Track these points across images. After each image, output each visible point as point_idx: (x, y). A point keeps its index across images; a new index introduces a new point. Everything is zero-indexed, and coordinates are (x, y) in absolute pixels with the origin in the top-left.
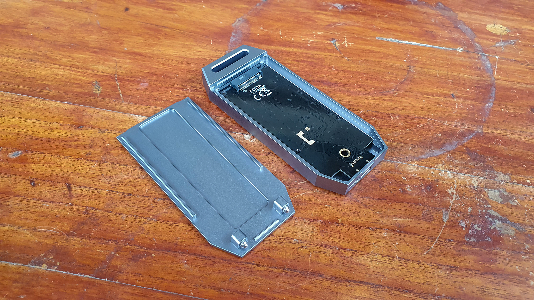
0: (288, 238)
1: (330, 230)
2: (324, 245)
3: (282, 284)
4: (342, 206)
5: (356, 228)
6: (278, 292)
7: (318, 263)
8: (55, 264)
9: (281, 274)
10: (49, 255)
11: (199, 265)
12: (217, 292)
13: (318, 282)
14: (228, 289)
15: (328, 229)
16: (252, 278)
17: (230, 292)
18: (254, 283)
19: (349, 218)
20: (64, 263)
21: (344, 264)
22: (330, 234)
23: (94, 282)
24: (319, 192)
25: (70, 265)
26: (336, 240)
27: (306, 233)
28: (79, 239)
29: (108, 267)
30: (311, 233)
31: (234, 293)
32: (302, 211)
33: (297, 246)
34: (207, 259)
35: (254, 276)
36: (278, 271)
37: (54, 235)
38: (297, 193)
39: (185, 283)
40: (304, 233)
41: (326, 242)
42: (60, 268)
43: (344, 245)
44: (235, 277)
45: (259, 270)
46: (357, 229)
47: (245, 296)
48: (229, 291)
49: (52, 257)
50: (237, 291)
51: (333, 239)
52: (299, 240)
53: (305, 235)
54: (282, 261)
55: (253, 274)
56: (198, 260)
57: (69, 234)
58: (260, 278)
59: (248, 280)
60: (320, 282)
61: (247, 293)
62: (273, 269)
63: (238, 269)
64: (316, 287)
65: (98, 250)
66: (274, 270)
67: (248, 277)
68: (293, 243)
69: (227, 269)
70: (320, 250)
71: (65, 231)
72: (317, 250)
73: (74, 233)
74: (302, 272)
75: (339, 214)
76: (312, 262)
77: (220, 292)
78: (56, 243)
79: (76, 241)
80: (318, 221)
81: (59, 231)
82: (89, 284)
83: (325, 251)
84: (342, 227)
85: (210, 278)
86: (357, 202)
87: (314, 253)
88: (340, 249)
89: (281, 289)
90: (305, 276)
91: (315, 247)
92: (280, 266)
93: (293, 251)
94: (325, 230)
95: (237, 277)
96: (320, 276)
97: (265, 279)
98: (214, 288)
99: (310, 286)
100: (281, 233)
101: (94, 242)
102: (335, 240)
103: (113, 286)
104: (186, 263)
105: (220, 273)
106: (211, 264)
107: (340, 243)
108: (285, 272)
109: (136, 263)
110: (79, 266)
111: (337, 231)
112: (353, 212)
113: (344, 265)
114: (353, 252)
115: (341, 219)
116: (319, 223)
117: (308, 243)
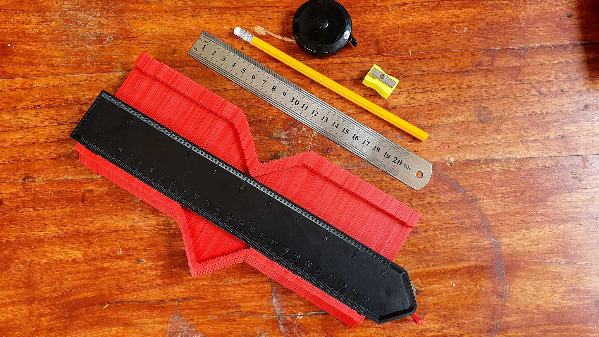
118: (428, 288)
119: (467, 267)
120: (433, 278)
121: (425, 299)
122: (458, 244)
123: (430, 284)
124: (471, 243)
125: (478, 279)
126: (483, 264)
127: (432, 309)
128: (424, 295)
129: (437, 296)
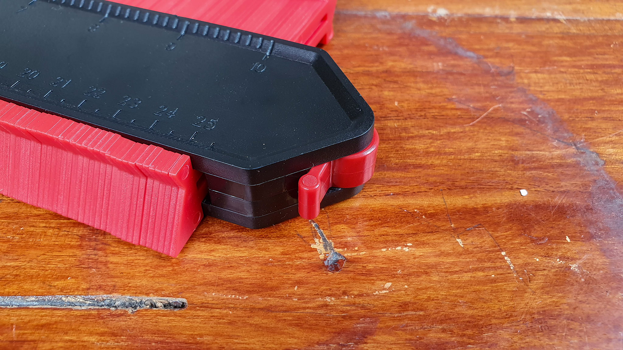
118: (377, 253)
119: (509, 206)
120: (394, 227)
121: (367, 286)
122: (471, 150)
123: (386, 242)
124: (513, 150)
125: (550, 238)
126: (558, 200)
127: (394, 319)
128: (363, 274)
129: (412, 279)
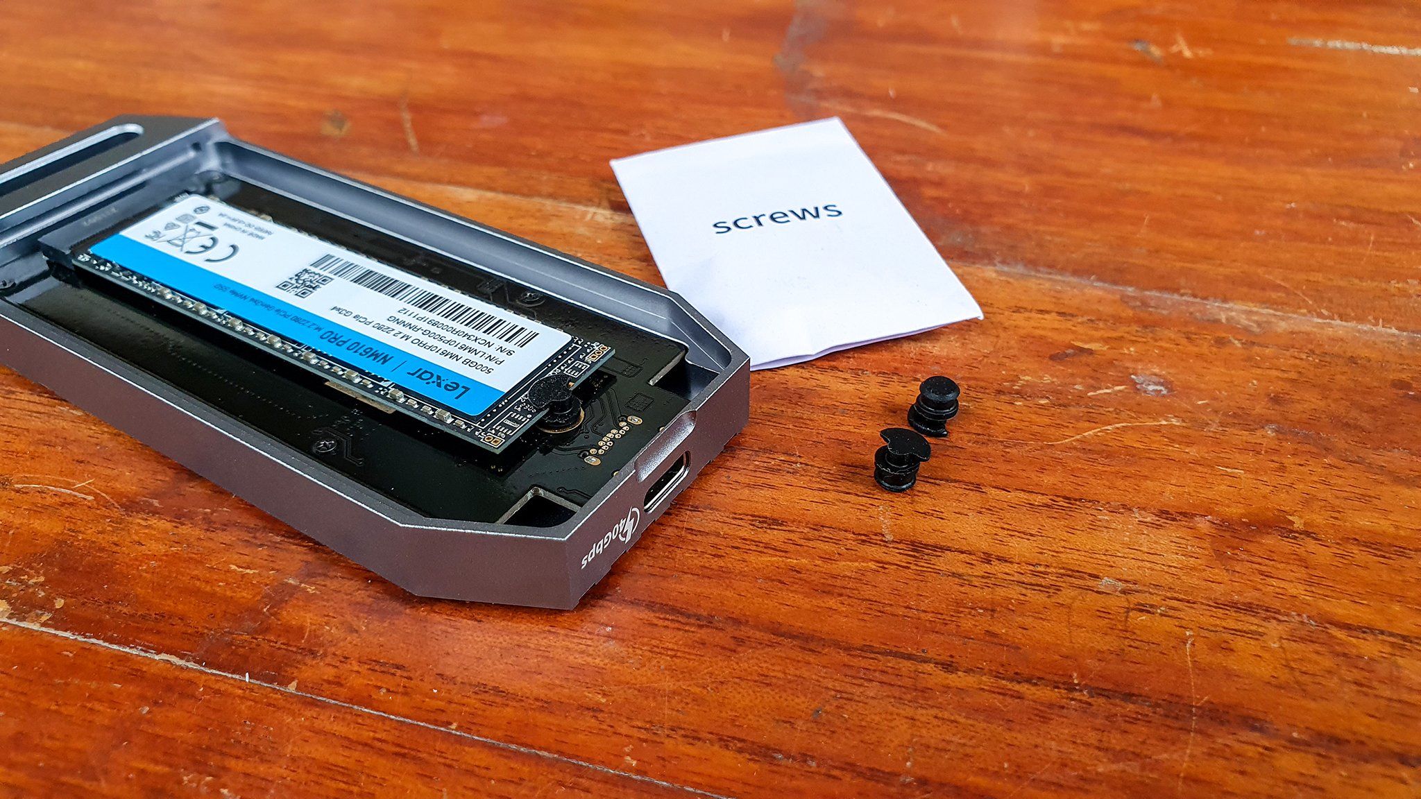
0: (1073, 571)
1: (1260, 554)
2: (1244, 604)
3: (1068, 748)
4: (1290, 473)
5: (1379, 553)
6: (1054, 783)
7: (1229, 674)
8: (46, 605)
9: (1063, 707)
10: (32, 572)
11: (671, 646)
12: (751, 764)
13: (1251, 751)
14: (805, 755)
15: (1251, 547)
16: (922, 714)
17: (818, 766)
18: (933, 735)
19: (1337, 515)
20: (83, 604)
21: (1361, 685)
22: (1264, 568)
23: (190, 682)
24: (1184, 424)
25: (108, 613)
26: (1297, 590)
27: (1151, 558)
28: (168, 525)
29: (266, 630)
30: (1175, 559)
31: (836, 773)
32: (1119, 483)
33: (1120, 602)
34: (707, 626)
35: (932, 707)
36: (1046, 694)
37: (71, 504)
38: (1087, 424)
39: (600, 716)
40: (1145, 557)
41: (1250, 596)
42: (60, 621)
43: (1340, 611)
44: (837, 707)
45: (952, 684)
46: (1387, 555)
47: (893, 790)
48: (814, 764)
49: (42, 579)
50: (850, 767)
51: (1283, 584)
52: (1127, 581)
53: (1149, 565)
54: (1057, 657)
55: (926, 699)
56: (666, 627)
57: (131, 505)
58: (962, 720)
59: (903, 726)
60: (1262, 754)
61: (902, 779)
62: (1017, 687)
63: (854, 677)
64: (1242, 773)
65: (233, 567)
66: (1023, 688)
67: (902, 712)
68: (1098, 592)
69: (798, 673)
70: (1232, 624)
71: (117, 495)
72: (1218, 622)
73: (151, 505)
74: (1159, 705)
75: (1284, 501)
76: (1201, 670)
77: (767, 766)
78: (73, 531)
79: (154, 529)
80: (1197, 519)
81: (96, 495)
82: (169, 689)
83: (1254, 628)
84: (1311, 545)
85: (721, 704)
86: (1354, 462)
87: (1206, 634)
88: (1328, 625)
89: (1067, 770)
90: (1177, 724)
91: (1207, 612)
92: (1050, 677)
93: (1103, 623)
94: (1236, 551)
95: (850, 706)
96: (1254, 729)
97: (984, 725)
98: (739, 745)
99: (1216, 769)
100: (1041, 553)
101: (226, 537)
102: (1293, 591)
103: (269, 705)
104: (609, 637)
105: (768, 685)
106: (723, 648)
107: (1321, 603)
108: (1080, 701)
109: (385, 625)
110: (143, 617)
111: (1295, 556)
112: (1346, 494)
113: (1364, 689)
114: (1392, 639)
115: (1301, 517)
116: (1203, 525)
117: (1169, 595)
